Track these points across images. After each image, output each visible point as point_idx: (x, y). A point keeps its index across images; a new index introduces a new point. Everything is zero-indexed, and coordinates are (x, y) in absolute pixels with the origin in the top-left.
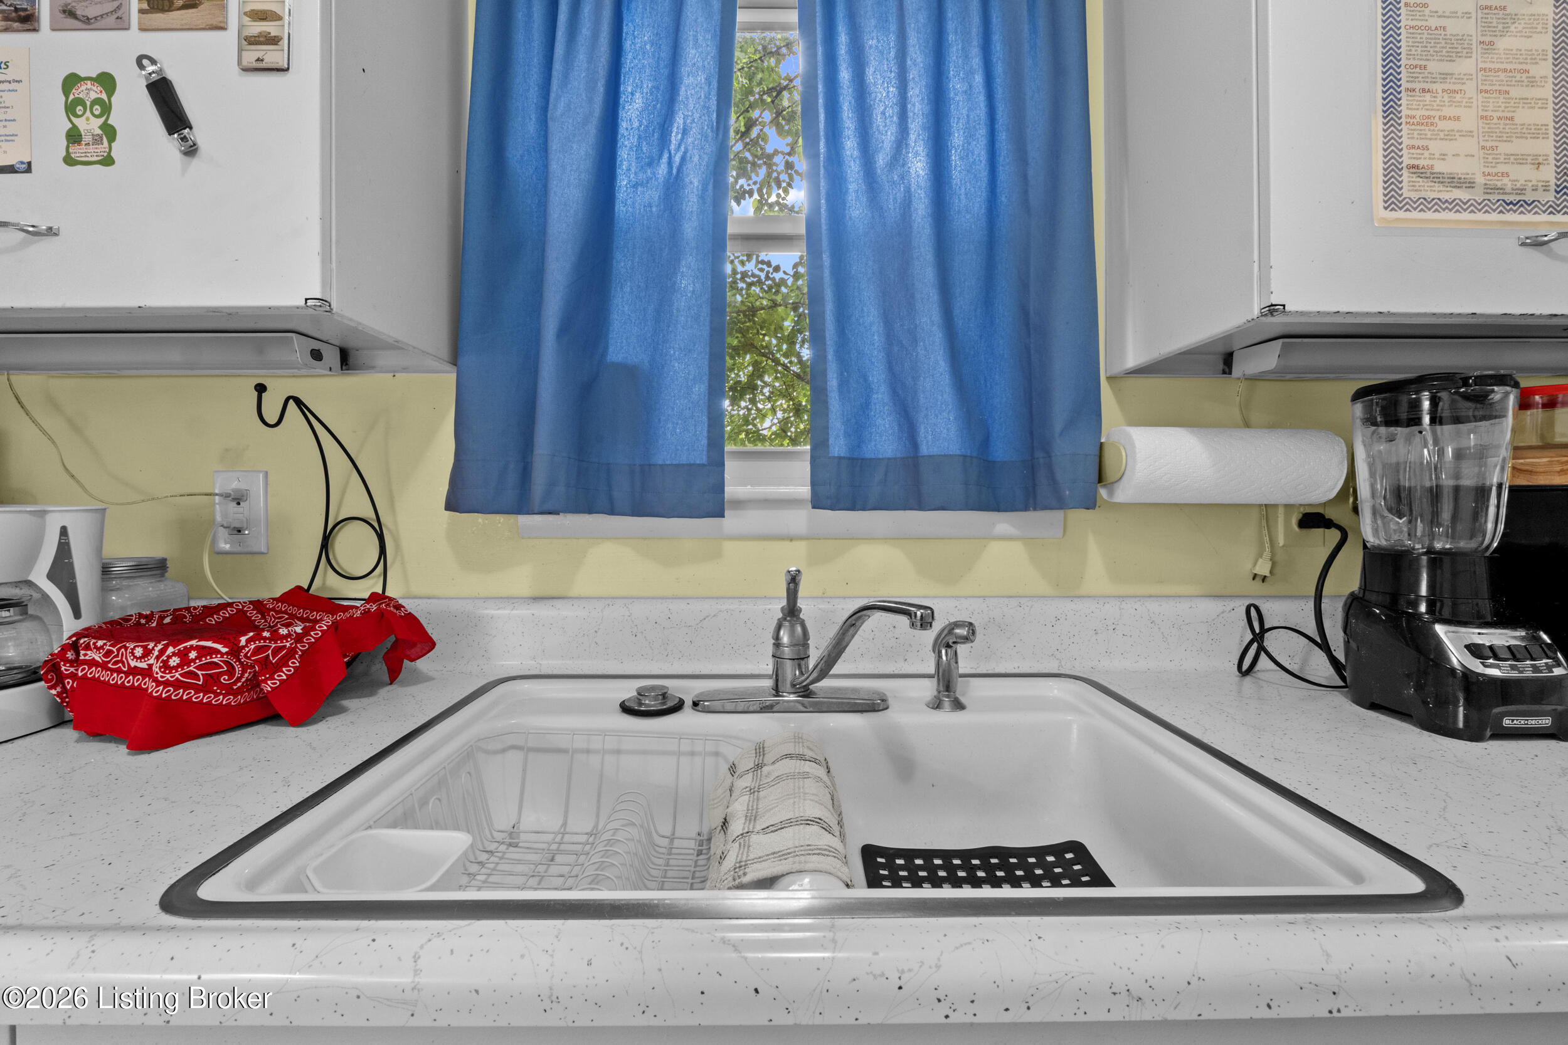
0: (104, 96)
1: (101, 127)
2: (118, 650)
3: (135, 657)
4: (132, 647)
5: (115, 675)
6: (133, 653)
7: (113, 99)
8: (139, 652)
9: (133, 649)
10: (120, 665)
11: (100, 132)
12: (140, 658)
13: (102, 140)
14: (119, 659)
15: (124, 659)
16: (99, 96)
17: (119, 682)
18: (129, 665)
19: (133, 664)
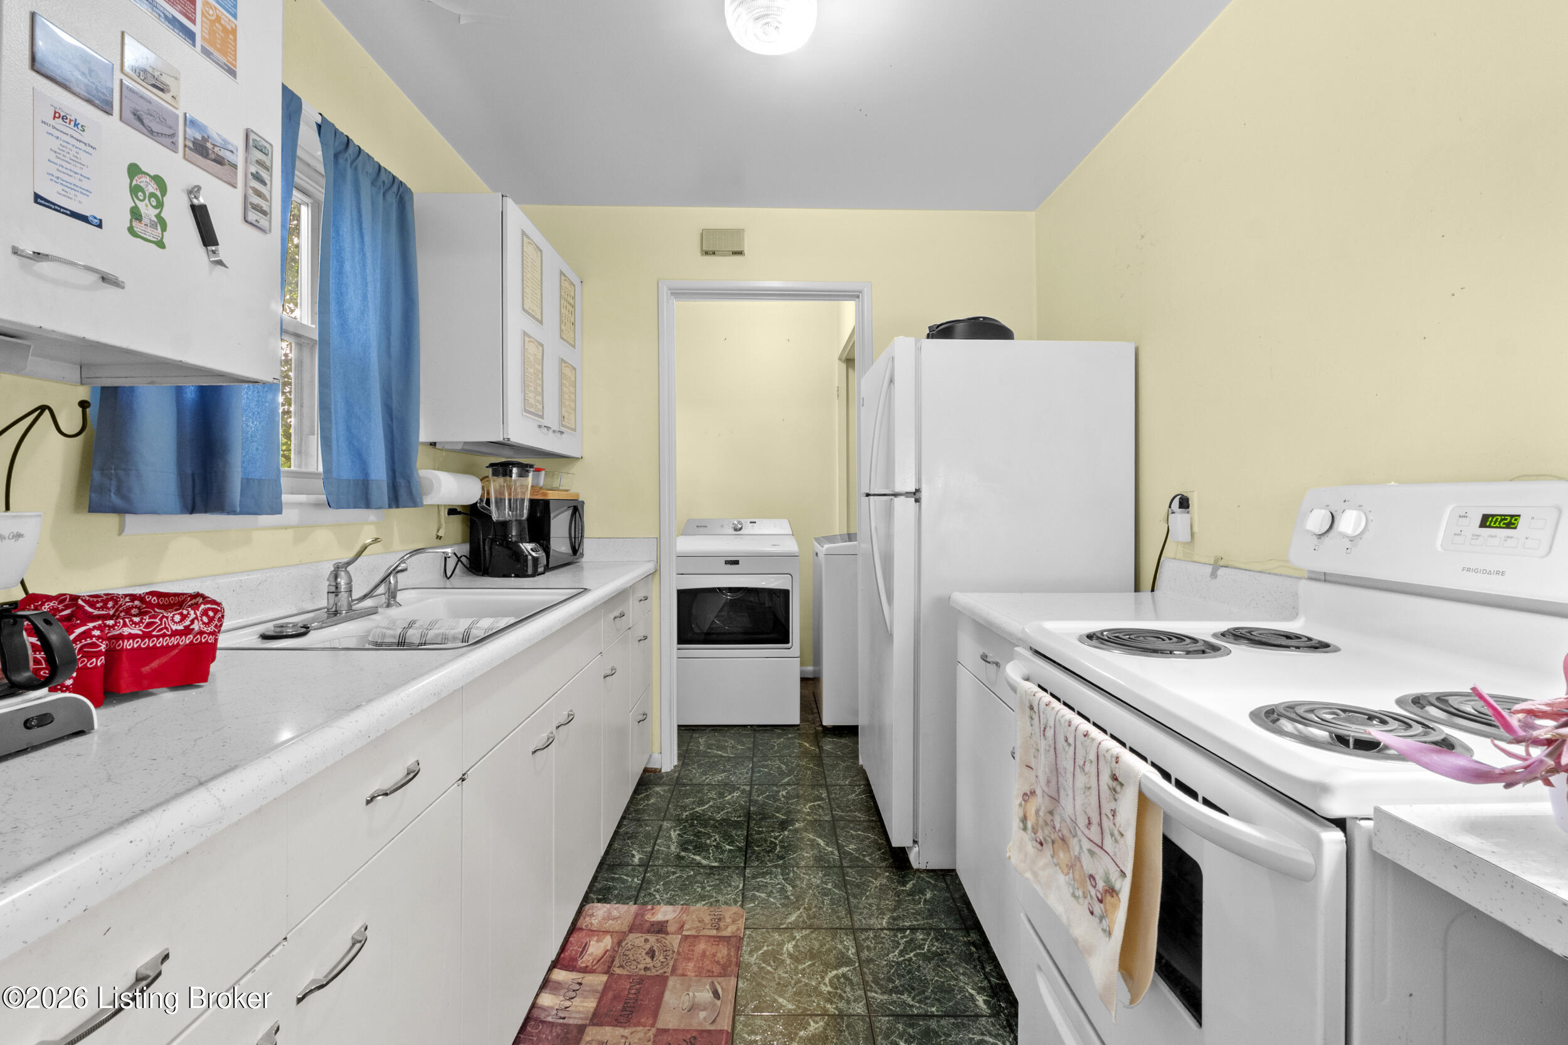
0: (158, 193)
1: (156, 216)
2: (161, 620)
3: (176, 623)
4: (171, 615)
5: (161, 639)
6: (173, 620)
7: (164, 198)
8: (177, 618)
9: (173, 617)
10: (165, 630)
11: (155, 220)
12: (179, 622)
13: (157, 226)
14: (163, 626)
15: (167, 625)
16: (155, 191)
17: (165, 644)
18: (172, 629)
19: (174, 627)
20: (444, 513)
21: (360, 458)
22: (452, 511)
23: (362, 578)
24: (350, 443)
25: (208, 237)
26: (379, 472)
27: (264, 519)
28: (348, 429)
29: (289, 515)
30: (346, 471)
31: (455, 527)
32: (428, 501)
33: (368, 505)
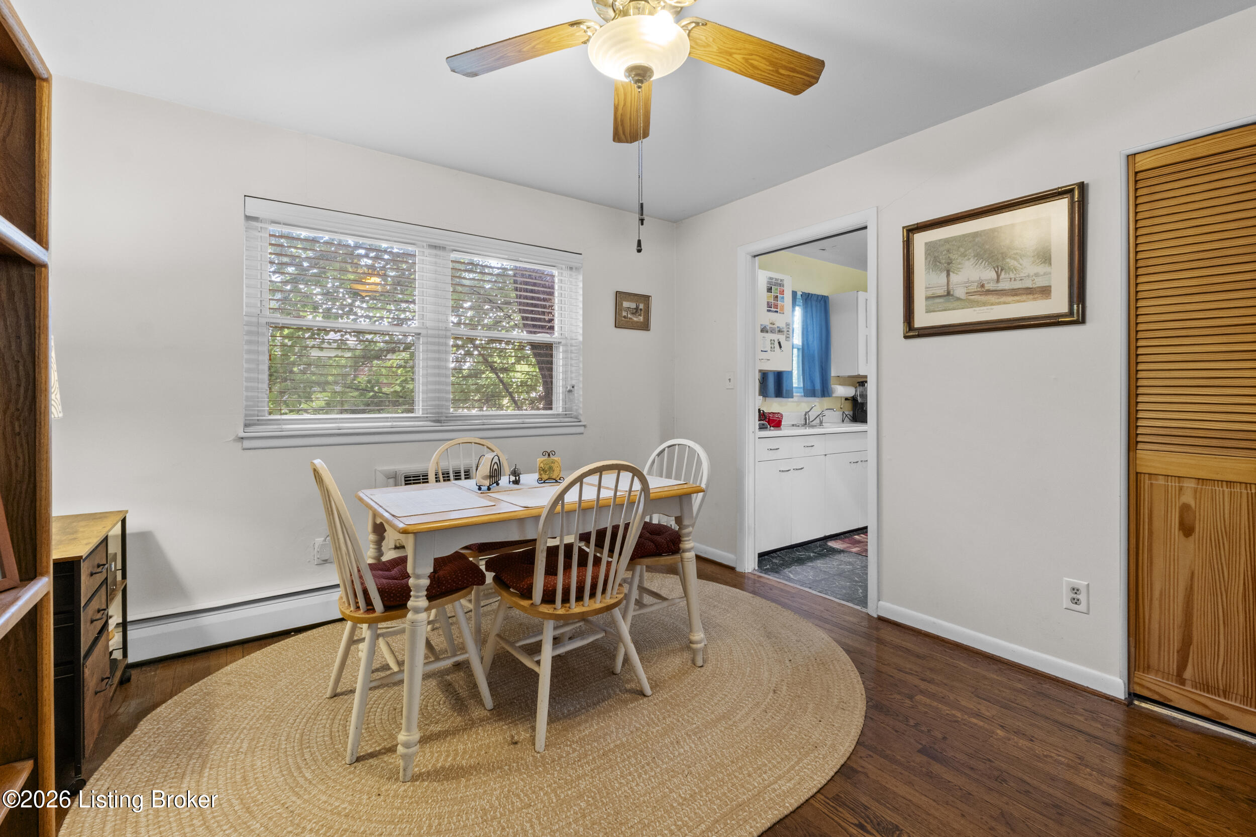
20: (843, 400)
21: (812, 382)
22: (846, 399)
23: (812, 415)
24: (810, 379)
25: (780, 347)
26: (818, 386)
27: (790, 400)
28: (810, 375)
29: (795, 399)
30: (809, 387)
31: (848, 406)
32: (834, 395)
33: (815, 396)
